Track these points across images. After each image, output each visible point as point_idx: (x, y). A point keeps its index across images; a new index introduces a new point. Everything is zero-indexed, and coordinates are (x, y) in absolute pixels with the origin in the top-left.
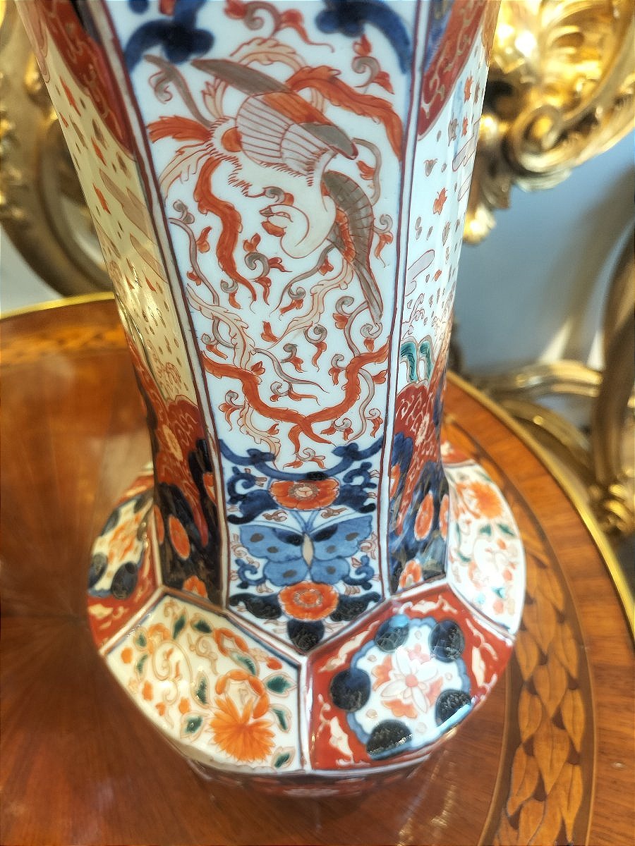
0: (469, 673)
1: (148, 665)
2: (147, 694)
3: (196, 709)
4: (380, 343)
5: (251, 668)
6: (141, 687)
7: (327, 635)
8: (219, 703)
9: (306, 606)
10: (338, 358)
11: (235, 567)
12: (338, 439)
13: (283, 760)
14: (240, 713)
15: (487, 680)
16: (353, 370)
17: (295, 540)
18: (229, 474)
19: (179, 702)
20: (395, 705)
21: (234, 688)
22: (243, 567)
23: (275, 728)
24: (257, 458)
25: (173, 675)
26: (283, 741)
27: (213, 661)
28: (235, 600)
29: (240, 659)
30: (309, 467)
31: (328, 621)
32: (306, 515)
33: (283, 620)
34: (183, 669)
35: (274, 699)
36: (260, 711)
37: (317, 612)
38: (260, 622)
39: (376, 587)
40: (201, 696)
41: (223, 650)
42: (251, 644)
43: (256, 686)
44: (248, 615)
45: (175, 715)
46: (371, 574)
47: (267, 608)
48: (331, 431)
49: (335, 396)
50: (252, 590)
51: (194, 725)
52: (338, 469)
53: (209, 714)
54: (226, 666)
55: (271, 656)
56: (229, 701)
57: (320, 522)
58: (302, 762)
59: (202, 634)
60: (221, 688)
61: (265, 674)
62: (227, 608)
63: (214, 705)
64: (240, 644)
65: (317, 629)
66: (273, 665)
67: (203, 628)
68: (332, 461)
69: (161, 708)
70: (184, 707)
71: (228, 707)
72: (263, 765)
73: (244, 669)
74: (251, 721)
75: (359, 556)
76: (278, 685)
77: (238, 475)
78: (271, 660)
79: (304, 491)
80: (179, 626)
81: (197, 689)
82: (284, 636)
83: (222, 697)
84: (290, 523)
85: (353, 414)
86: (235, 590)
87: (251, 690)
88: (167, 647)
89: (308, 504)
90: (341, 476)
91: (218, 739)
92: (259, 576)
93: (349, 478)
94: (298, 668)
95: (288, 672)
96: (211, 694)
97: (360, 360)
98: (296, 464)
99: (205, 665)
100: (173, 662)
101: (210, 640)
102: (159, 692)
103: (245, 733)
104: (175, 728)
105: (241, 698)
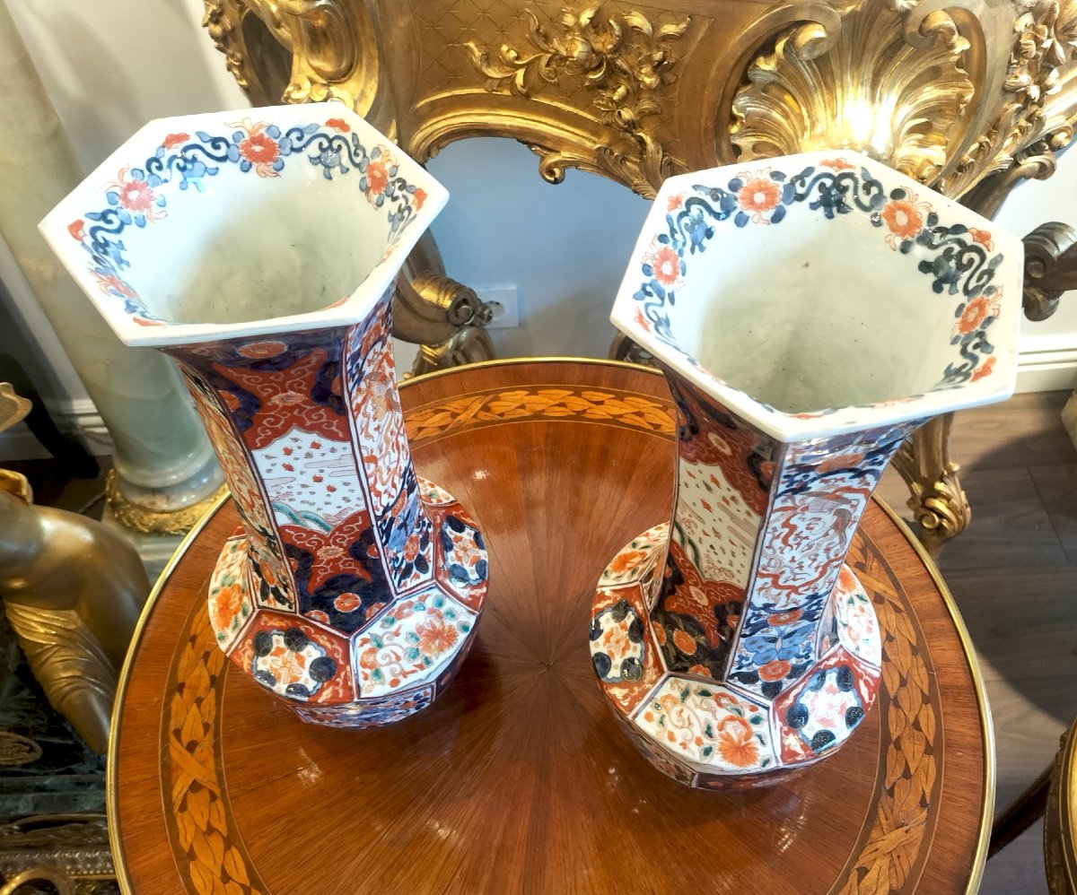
0: (860, 696)
1: (666, 720)
2: (671, 737)
3: (707, 742)
4: (840, 555)
5: (740, 713)
6: (666, 735)
7: (783, 688)
8: (721, 736)
9: (773, 674)
10: (820, 563)
11: (736, 660)
13: (766, 762)
14: (736, 739)
15: (870, 698)
17: (773, 640)
18: (749, 615)
19: (695, 740)
20: (823, 721)
21: (730, 726)
22: (742, 658)
23: (758, 745)
24: (766, 607)
25: (687, 724)
26: (763, 752)
27: (714, 713)
28: (732, 677)
29: (733, 709)
30: (791, 606)
31: (785, 679)
32: (783, 627)
33: (759, 683)
34: (693, 720)
35: (755, 728)
36: (748, 737)
37: (779, 676)
38: (745, 686)
39: (812, 656)
40: (709, 733)
41: (720, 705)
42: (739, 699)
43: (743, 723)
44: (739, 684)
45: (693, 746)
46: (810, 651)
47: (750, 678)
48: (806, 590)
49: (813, 576)
50: (744, 670)
51: (707, 752)
53: (716, 743)
54: (723, 714)
55: (752, 704)
56: (727, 733)
57: (789, 630)
58: (777, 762)
59: (704, 697)
60: (721, 727)
61: (748, 715)
62: (727, 682)
63: (719, 738)
64: (732, 700)
65: (779, 684)
66: (753, 709)
67: (705, 693)
69: (684, 745)
70: (699, 742)
71: (728, 738)
72: (755, 767)
73: (735, 714)
74: (744, 743)
75: (805, 643)
76: (756, 721)
77: (754, 615)
78: (752, 706)
79: (785, 617)
80: (685, 694)
81: (705, 729)
82: (760, 692)
83: (723, 732)
84: (773, 632)
86: (734, 671)
87: (741, 726)
88: (678, 708)
89: (786, 622)
90: (805, 608)
91: (725, 757)
92: (750, 662)
93: (810, 608)
94: (767, 708)
95: (762, 711)
96: (715, 731)
97: (832, 561)
98: (785, 606)
99: (709, 715)
100: (685, 715)
101: (711, 701)
102: (679, 734)
103: (740, 751)
104: (693, 754)
105: (734, 730)
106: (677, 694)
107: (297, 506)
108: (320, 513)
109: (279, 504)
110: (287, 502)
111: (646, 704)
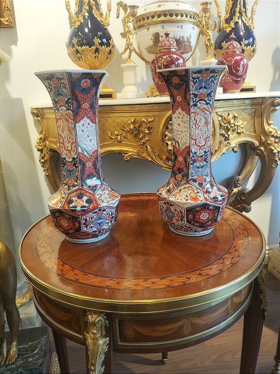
2: (178, 199)
3: (187, 198)
4: (209, 136)
5: (194, 191)
8: (190, 197)
9: (200, 180)
10: (205, 137)
11: (191, 173)
12: (204, 150)
13: (201, 201)
16: (206, 139)
17: (198, 168)
20: (215, 195)
21: (192, 195)
23: (199, 198)
24: (195, 153)
26: (201, 199)
28: (190, 180)
29: (192, 190)
30: (201, 155)
32: (200, 163)
33: (197, 182)
34: (183, 195)
35: (198, 194)
37: (202, 181)
38: (194, 183)
41: (189, 190)
42: (193, 187)
43: (195, 193)
44: (192, 182)
45: (183, 199)
47: (195, 181)
48: (203, 148)
49: (204, 143)
50: (193, 178)
51: (187, 200)
52: (204, 155)
53: (189, 198)
54: (190, 192)
55: (196, 188)
57: (202, 165)
58: (204, 200)
60: (190, 195)
61: (196, 191)
62: (190, 182)
64: (192, 188)
65: (202, 184)
66: (197, 190)
68: (203, 153)
69: (181, 200)
70: (185, 198)
71: (192, 197)
72: (199, 202)
74: (196, 197)
75: (206, 171)
76: (198, 192)
77: (193, 155)
79: (200, 159)
80: (180, 190)
81: (186, 196)
82: (198, 185)
84: (198, 165)
85: (206, 146)
86: (191, 178)
88: (179, 194)
89: (200, 161)
90: (204, 156)
91: (191, 200)
92: (194, 175)
93: (205, 157)
95: (199, 190)
96: (188, 196)
97: (207, 138)
98: (199, 154)
99: (186, 193)
100: (181, 195)
101: (186, 189)
102: (180, 199)
103: (195, 199)
104: (184, 201)
105: (193, 195)
106: (178, 191)
107: (83, 146)
108: (88, 149)
109: (80, 144)
110: (81, 143)
111: (171, 196)
